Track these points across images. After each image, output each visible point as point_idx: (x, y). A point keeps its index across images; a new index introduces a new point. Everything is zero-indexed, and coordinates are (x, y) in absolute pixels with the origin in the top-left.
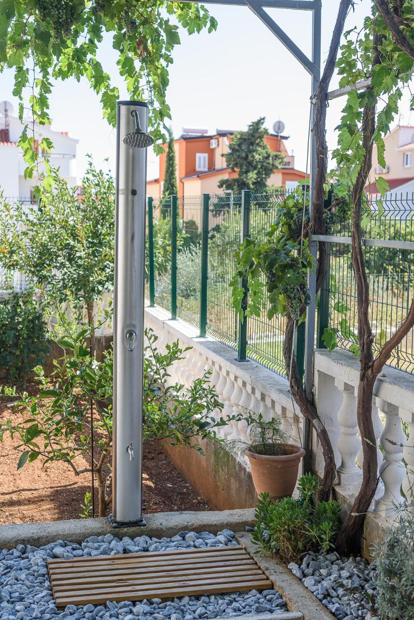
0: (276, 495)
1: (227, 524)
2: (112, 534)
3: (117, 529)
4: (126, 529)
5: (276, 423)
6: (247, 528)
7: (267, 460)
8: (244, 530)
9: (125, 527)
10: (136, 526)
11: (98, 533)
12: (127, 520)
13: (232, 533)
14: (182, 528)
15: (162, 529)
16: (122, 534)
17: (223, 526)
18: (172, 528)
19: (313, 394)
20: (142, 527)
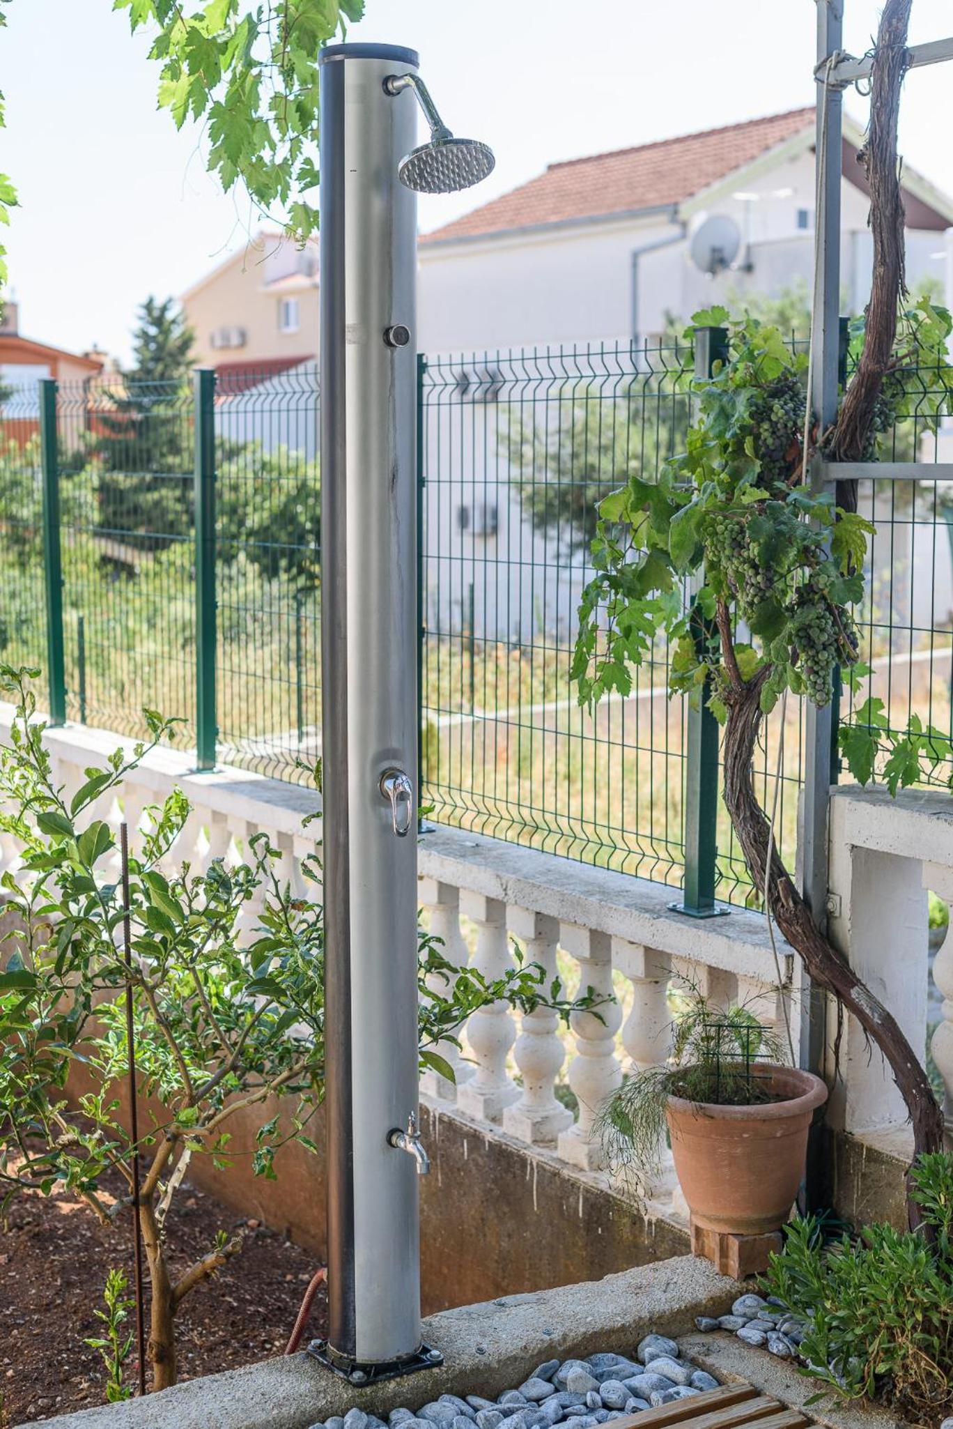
0: (764, 1216)
1: (650, 1319)
2: (361, 1409)
3: (368, 1390)
4: (392, 1385)
5: (598, 1000)
6: (705, 1321)
7: (749, 1118)
8: (697, 1330)
9: (389, 1379)
10: (419, 1369)
11: (320, 1411)
12: (390, 1356)
13: (672, 1344)
14: (540, 1352)
15: (488, 1367)
16: (383, 1401)
17: (641, 1327)
18: (515, 1358)
19: (829, 916)
20: (436, 1370)
